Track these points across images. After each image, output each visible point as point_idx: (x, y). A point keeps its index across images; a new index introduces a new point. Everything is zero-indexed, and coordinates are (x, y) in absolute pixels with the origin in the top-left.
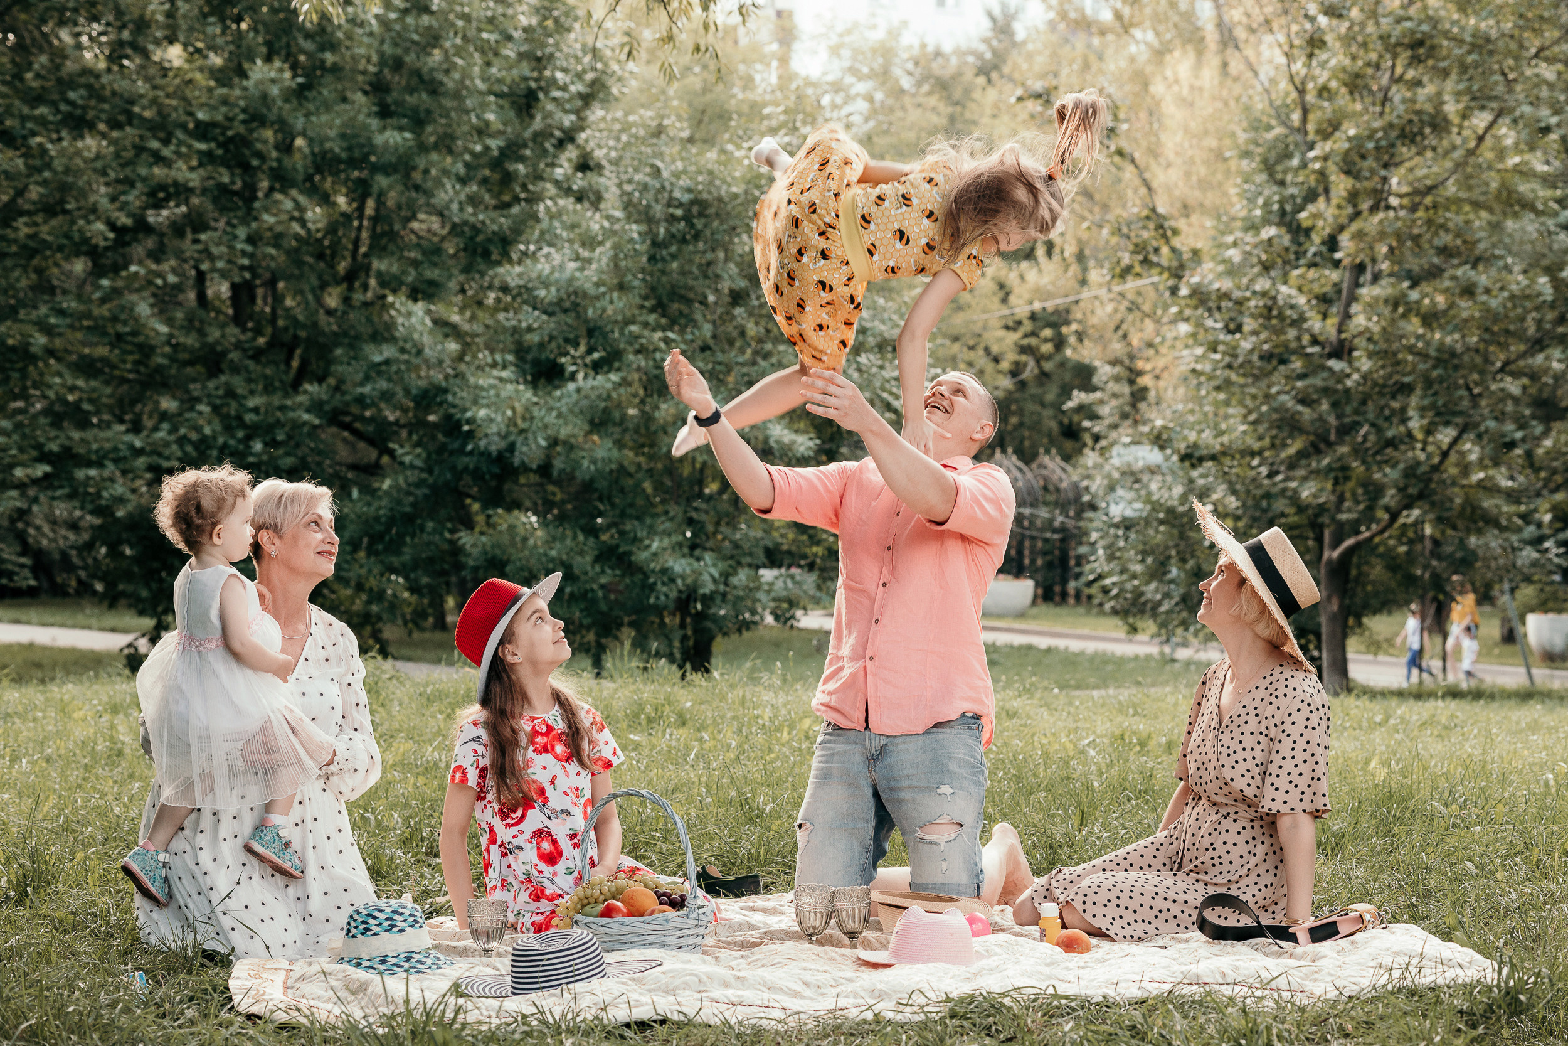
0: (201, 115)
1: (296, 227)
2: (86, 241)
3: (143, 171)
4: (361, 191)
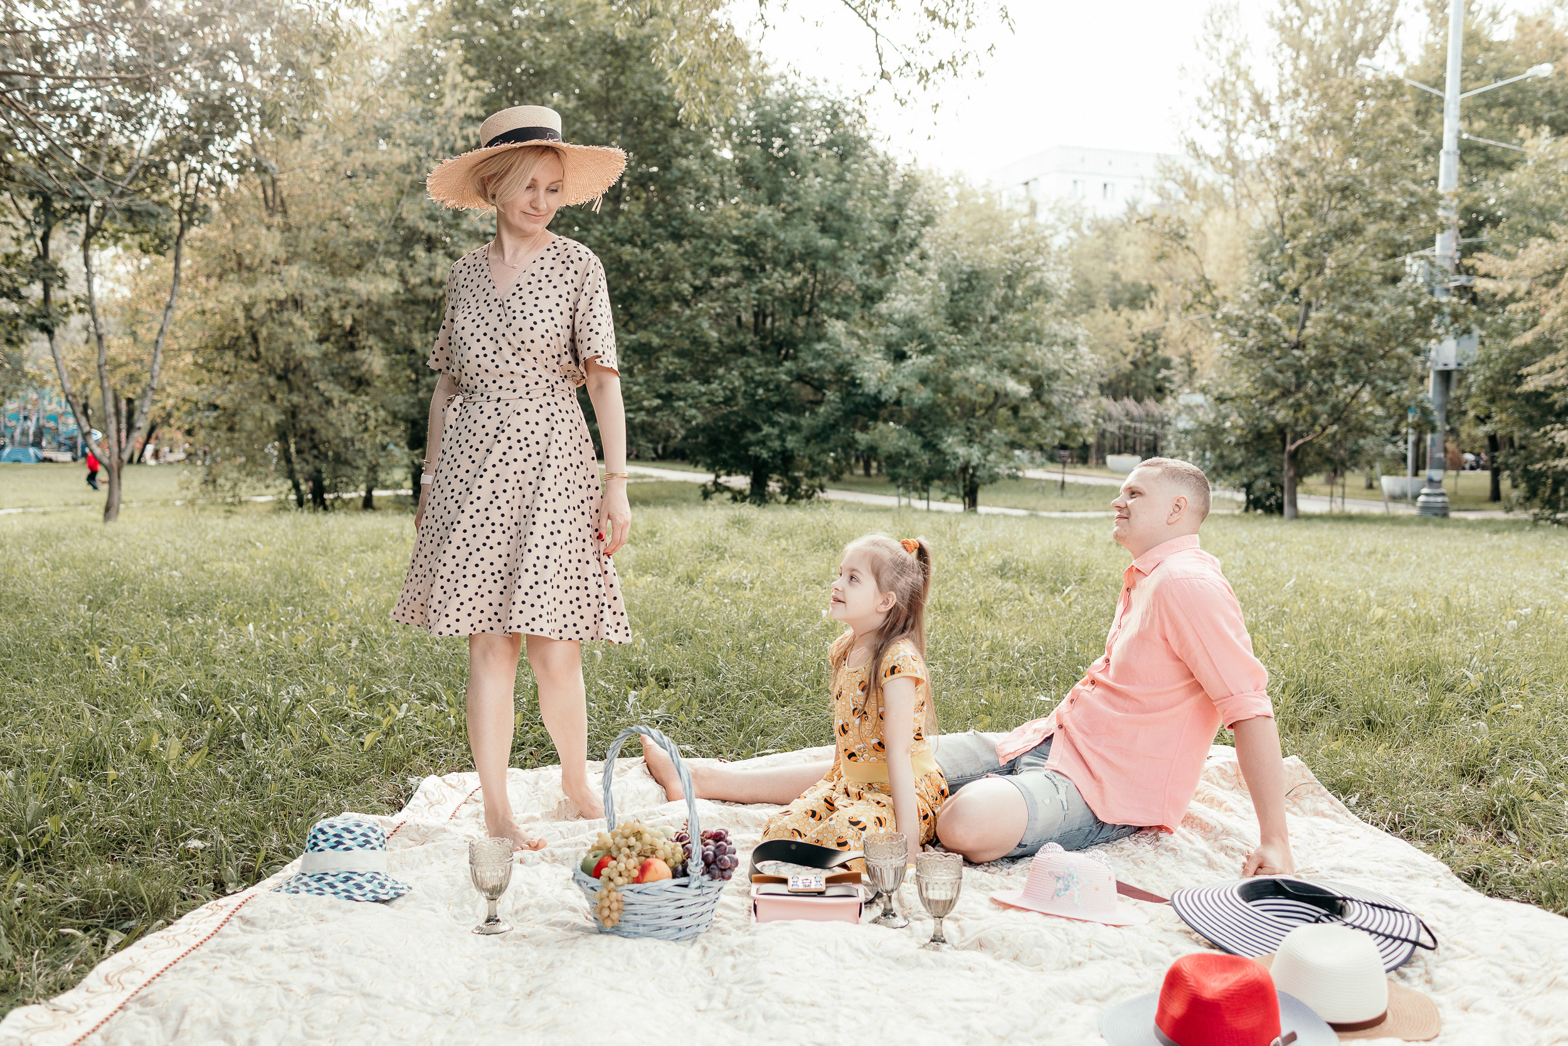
0: (735, 232)
1: (780, 286)
2: (679, 292)
3: (707, 259)
4: (813, 270)
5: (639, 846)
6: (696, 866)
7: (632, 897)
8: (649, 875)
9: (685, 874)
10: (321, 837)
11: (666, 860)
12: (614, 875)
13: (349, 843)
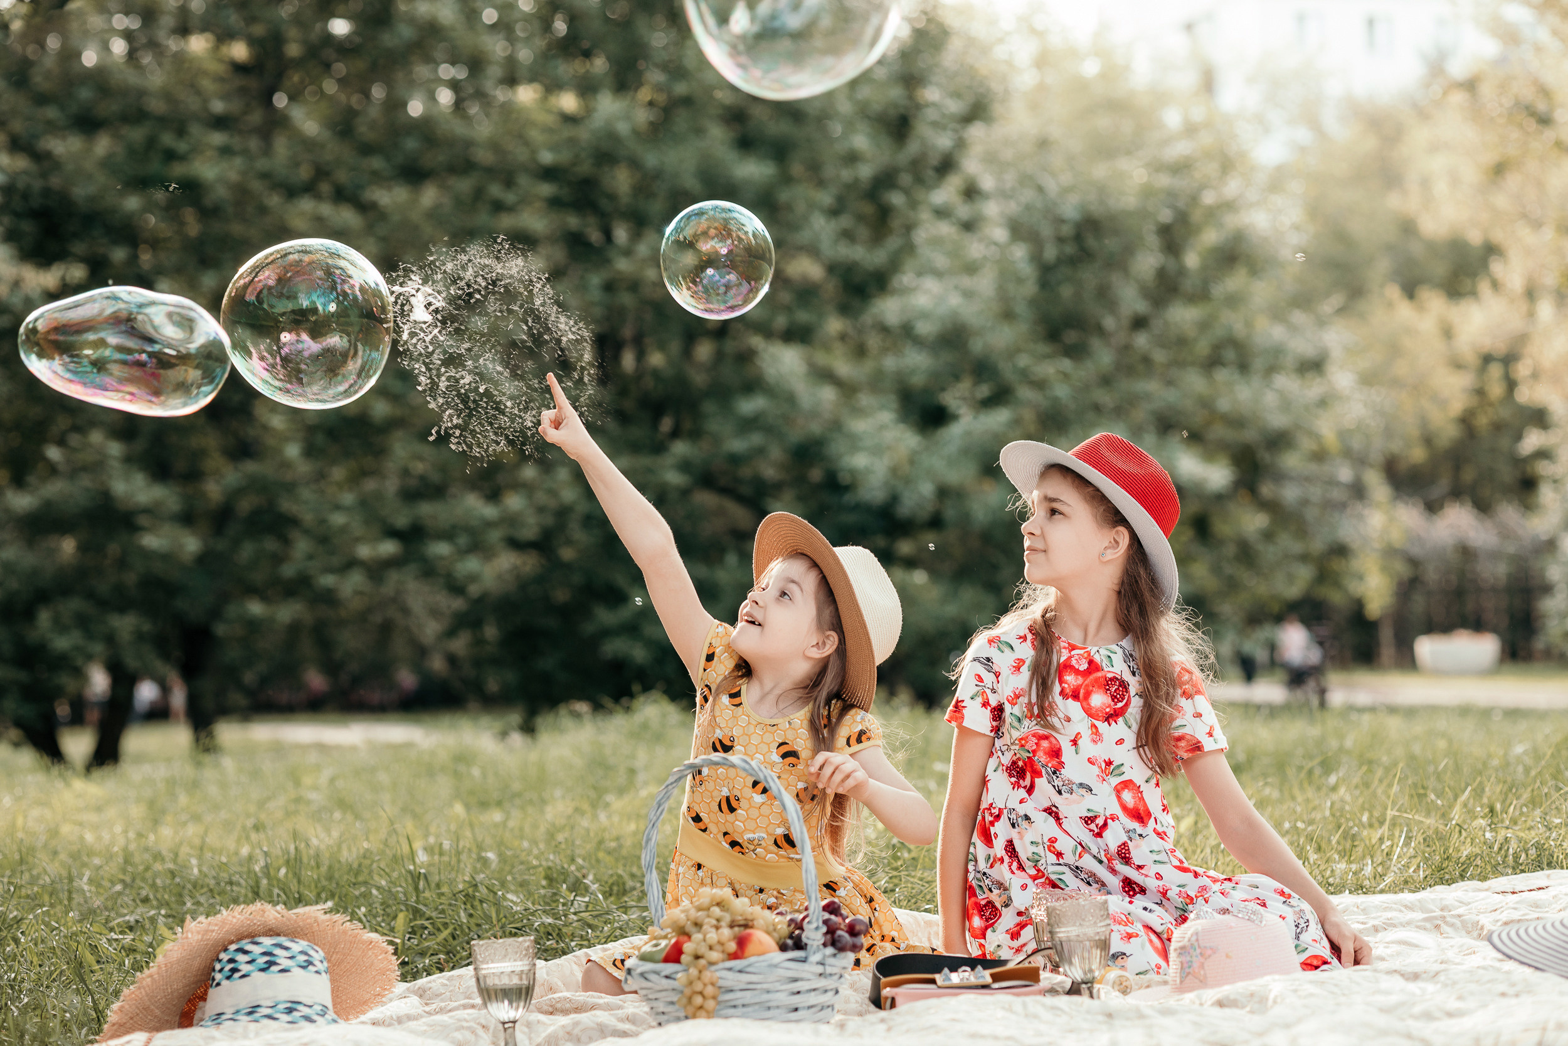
0: (546, 157)
5: (727, 918)
6: (814, 935)
7: (729, 979)
8: (751, 948)
9: (799, 945)
10: (241, 958)
11: (768, 933)
12: (703, 950)
13: (285, 963)
